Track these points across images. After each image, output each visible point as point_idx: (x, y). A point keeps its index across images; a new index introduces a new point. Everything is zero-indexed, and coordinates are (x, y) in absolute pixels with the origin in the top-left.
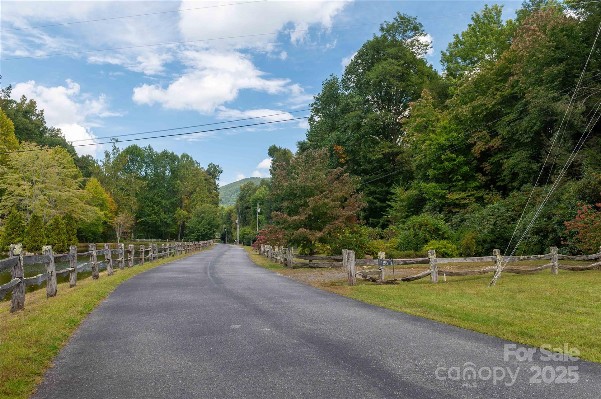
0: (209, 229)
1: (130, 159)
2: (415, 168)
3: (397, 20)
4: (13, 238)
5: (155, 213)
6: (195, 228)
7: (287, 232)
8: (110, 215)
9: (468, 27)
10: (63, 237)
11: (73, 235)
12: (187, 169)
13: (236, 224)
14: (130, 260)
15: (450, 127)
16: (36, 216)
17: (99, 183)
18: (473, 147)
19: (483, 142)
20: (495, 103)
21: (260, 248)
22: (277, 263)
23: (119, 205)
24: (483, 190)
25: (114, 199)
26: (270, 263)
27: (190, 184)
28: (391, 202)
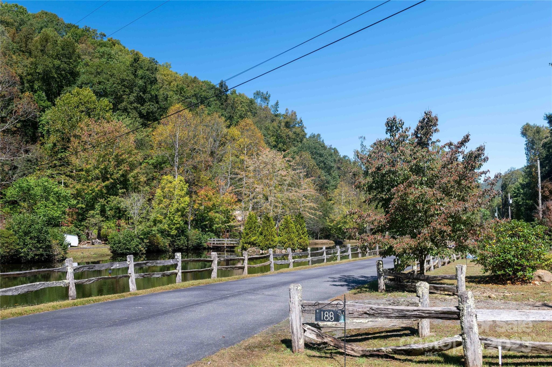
4: (250, 237)
10: (292, 236)
11: (303, 234)
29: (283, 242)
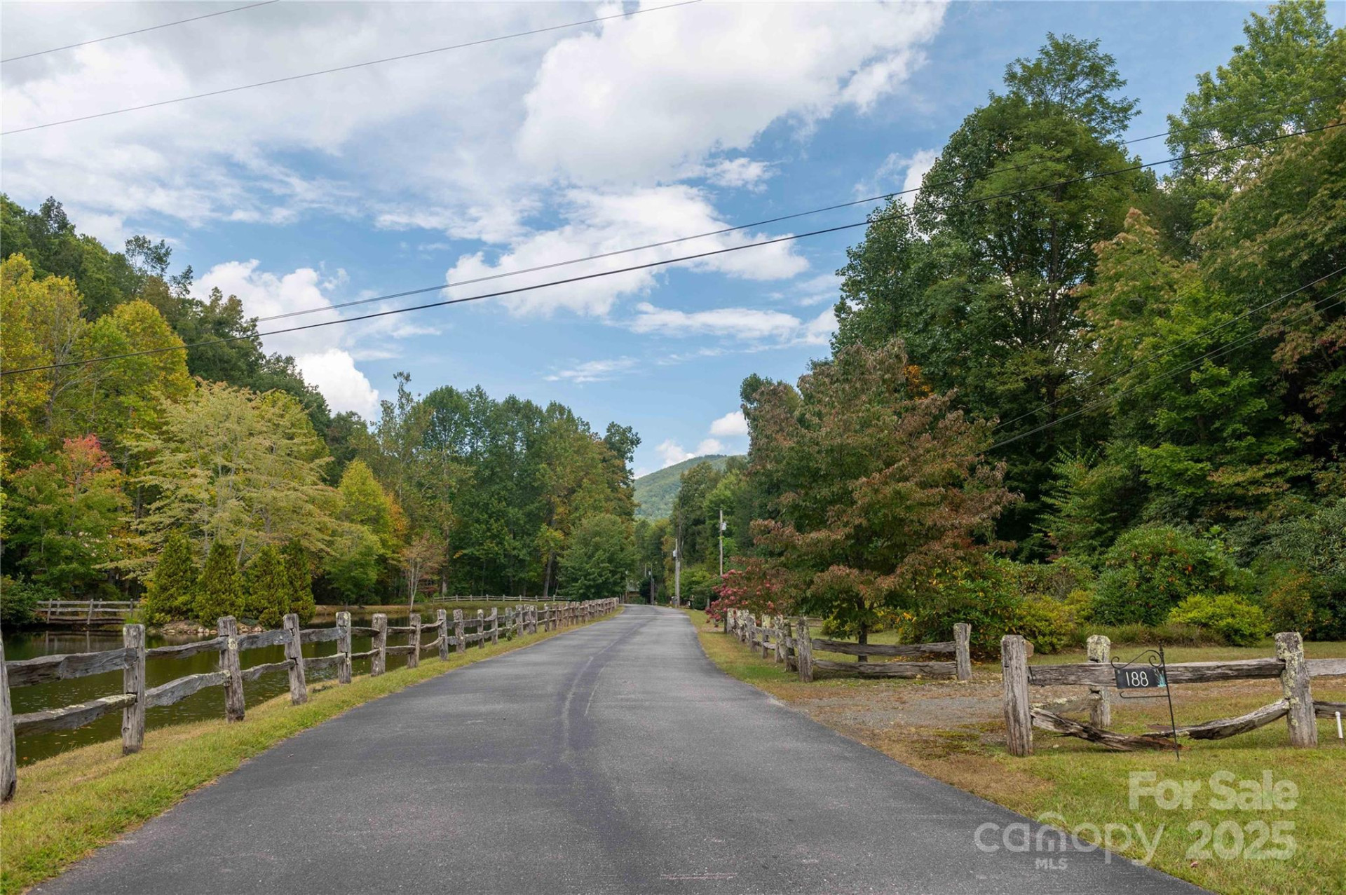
0: (611, 571)
1: (437, 417)
2: (1114, 411)
3: (1047, 53)
4: (172, 595)
5: (493, 537)
6: (579, 570)
7: (795, 577)
8: (393, 541)
9: (1234, 54)
10: (281, 593)
11: (303, 589)
12: (561, 437)
13: (674, 559)
14: (377, 654)
15: (1208, 299)
16: (220, 546)
17: (369, 473)
18: (1277, 346)
19: (1304, 331)
20: (1333, 229)
21: (724, 616)
22: (769, 660)
23: (413, 520)
24: (1309, 458)
25: (402, 507)
26: (751, 660)
27: (568, 470)
28: (1054, 497)
29: (257, 609)
